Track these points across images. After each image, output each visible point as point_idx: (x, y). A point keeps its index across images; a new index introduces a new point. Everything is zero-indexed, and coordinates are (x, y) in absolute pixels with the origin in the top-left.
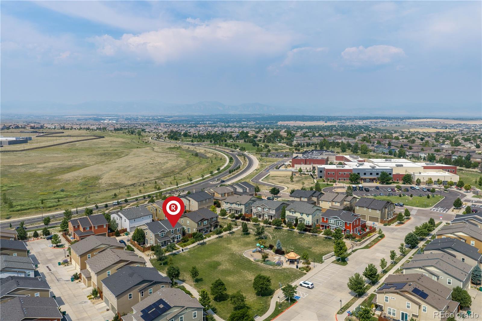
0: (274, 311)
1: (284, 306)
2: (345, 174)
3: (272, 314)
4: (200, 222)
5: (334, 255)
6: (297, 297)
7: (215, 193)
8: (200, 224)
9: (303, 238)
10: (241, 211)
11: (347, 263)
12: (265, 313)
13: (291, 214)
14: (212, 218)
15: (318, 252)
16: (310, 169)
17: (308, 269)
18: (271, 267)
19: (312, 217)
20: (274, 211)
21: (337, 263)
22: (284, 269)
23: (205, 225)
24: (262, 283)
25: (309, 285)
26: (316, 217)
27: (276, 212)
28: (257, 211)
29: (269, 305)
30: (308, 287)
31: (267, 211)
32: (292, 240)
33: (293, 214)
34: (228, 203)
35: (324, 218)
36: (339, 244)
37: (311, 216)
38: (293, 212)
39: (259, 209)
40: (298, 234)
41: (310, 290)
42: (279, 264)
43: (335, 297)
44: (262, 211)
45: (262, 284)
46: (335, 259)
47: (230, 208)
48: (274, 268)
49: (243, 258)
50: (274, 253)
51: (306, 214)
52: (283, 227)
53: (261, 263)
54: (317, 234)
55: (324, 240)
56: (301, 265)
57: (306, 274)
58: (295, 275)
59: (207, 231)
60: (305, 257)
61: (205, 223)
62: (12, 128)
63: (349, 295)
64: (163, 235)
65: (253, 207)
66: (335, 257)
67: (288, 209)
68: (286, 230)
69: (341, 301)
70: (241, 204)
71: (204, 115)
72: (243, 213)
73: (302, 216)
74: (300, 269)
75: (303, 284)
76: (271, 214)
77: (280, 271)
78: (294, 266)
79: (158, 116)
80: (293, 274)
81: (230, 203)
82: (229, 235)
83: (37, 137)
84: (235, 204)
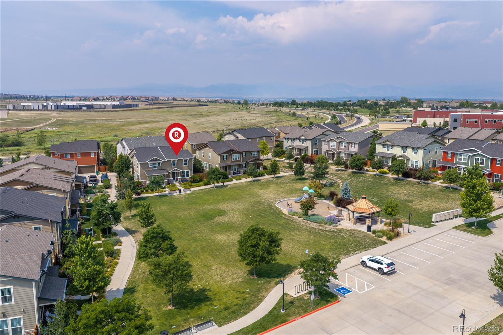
0: (263, 318)
1: (298, 307)
2: (495, 122)
3: (254, 324)
4: (225, 155)
5: (461, 216)
6: (343, 288)
7: (282, 134)
8: (225, 157)
9: (400, 186)
10: (306, 149)
11: (491, 233)
12: (236, 319)
13: (385, 150)
14: (250, 152)
15: (425, 209)
16: (440, 124)
17: (393, 235)
18: (315, 225)
19: (424, 154)
20: (357, 146)
21: (465, 231)
22: (341, 231)
23: (235, 161)
24: (254, 243)
25: (382, 264)
26: (432, 156)
27: (360, 148)
28: (329, 148)
29: (260, 301)
30: (380, 270)
31: (345, 147)
32: (378, 189)
33: (388, 150)
34: (288, 138)
35: (447, 153)
36: (474, 187)
37: (421, 152)
38: (388, 145)
39: (333, 144)
40: (392, 180)
41: (384, 277)
42: (334, 221)
43: (450, 303)
44: (337, 147)
45: (252, 246)
46: (463, 223)
47: (290, 146)
48: (321, 228)
49: (272, 209)
50: (334, 205)
51: (413, 148)
52: (367, 171)
53: (299, 217)
54: (429, 182)
55: (442, 190)
56: (379, 227)
57: (385, 243)
58: (359, 243)
59: (239, 172)
60: (390, 209)
61: (236, 158)
62: (129, 99)
63: (493, 302)
64: (157, 166)
65: (323, 143)
66: (463, 218)
67: (380, 142)
68: (371, 175)
69: (463, 316)
70: (306, 140)
71: (329, 97)
72: (309, 153)
73: (404, 152)
74: (374, 232)
75: (367, 261)
76: (351, 151)
77: (330, 234)
78: (363, 228)
79: (281, 99)
80: (355, 241)
81: (291, 139)
82: (272, 179)
83: (145, 105)
84: (298, 140)
